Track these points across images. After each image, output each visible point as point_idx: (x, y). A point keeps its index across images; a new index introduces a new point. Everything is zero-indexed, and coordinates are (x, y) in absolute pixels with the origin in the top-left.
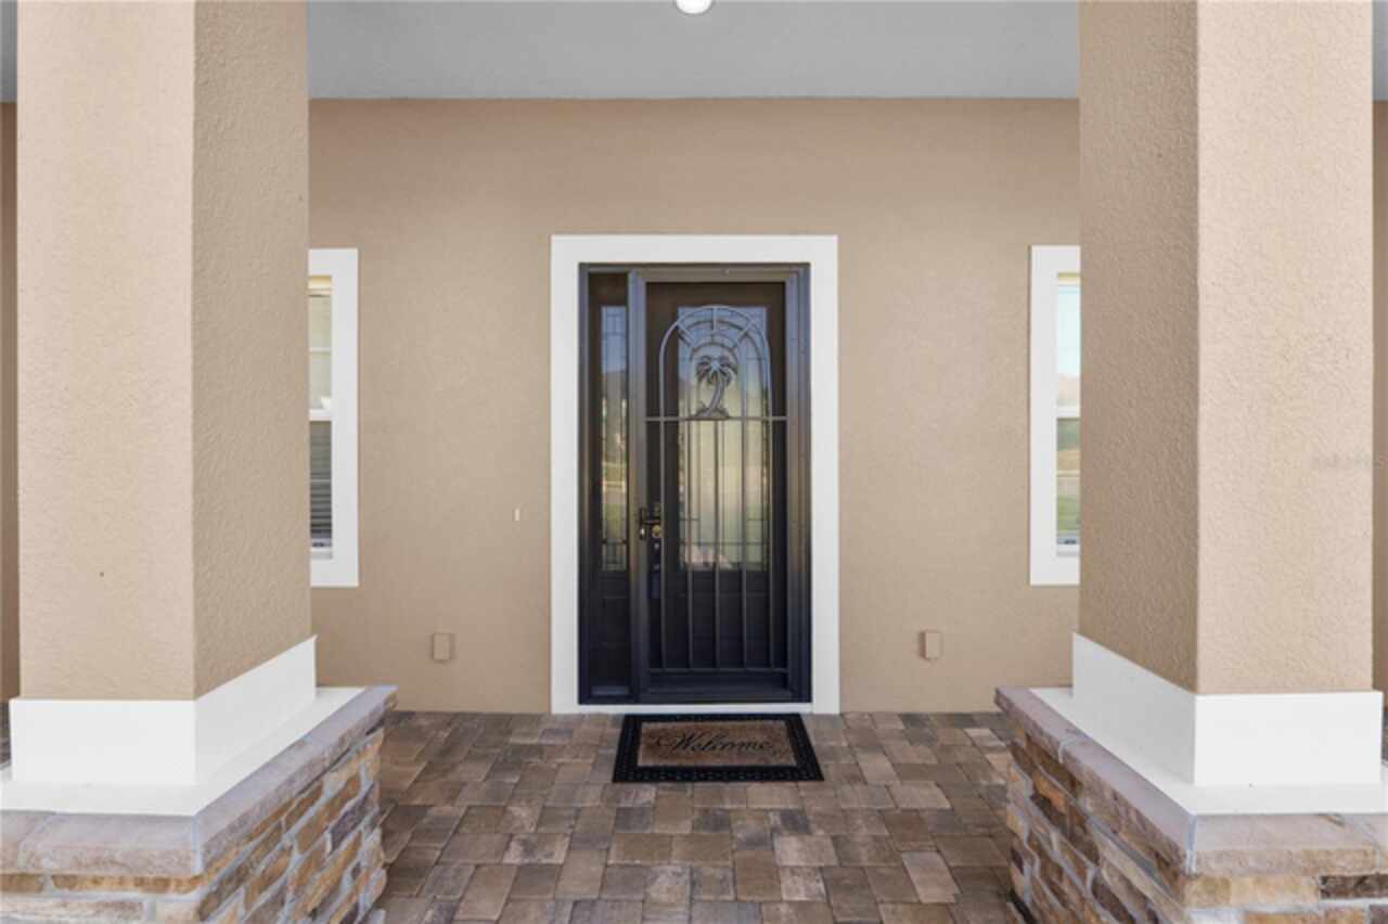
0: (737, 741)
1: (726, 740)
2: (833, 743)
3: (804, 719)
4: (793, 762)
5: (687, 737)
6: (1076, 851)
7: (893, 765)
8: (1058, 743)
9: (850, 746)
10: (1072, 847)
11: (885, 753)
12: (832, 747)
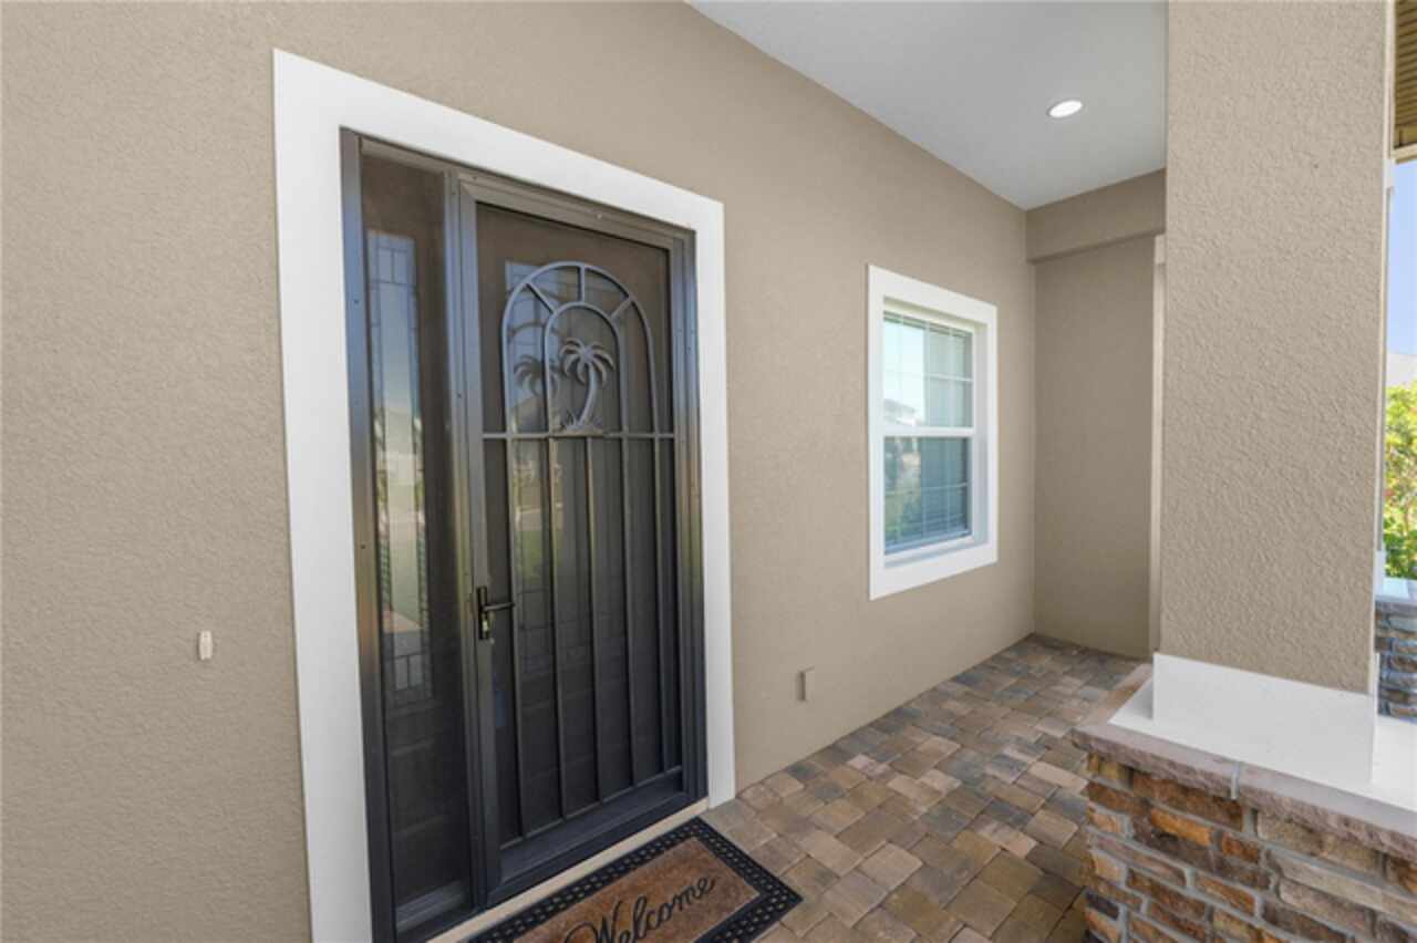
0: (670, 898)
1: (654, 905)
2: (763, 842)
3: (704, 818)
4: (755, 894)
5: (599, 927)
6: (1231, 885)
7: (837, 837)
8: (1229, 780)
9: (780, 836)
10: (1224, 882)
11: (819, 828)
12: (766, 845)
